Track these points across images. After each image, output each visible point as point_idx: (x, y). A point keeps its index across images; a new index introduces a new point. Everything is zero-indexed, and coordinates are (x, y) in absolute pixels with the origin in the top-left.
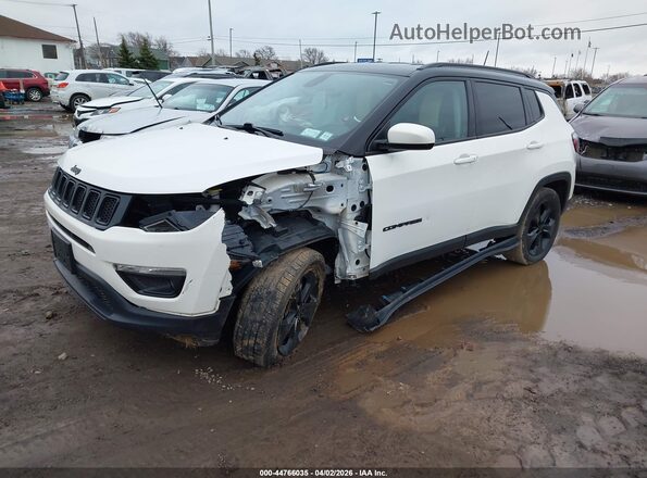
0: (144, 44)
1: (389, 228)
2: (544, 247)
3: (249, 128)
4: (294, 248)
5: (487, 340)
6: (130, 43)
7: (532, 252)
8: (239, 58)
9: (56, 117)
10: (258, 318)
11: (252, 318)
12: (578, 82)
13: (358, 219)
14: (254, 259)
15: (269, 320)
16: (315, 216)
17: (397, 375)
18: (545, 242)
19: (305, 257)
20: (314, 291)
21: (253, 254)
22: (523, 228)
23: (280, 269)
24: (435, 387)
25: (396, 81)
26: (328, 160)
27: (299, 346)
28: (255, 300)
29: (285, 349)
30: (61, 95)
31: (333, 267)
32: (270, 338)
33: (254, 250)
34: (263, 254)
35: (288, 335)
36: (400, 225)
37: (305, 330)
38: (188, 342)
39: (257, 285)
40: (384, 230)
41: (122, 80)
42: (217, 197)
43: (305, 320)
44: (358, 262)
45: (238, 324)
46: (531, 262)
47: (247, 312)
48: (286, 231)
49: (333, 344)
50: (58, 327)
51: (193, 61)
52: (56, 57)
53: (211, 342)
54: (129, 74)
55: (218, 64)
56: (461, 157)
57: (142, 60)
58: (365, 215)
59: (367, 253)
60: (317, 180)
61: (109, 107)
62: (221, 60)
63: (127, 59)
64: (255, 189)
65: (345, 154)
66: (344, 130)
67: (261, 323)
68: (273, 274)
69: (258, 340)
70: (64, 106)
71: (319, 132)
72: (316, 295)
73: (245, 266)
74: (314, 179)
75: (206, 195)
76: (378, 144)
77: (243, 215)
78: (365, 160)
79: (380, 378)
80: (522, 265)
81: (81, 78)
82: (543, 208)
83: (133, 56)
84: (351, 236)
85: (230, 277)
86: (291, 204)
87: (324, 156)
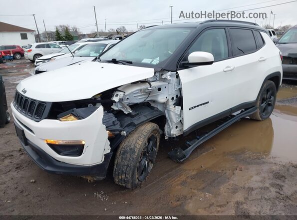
0: (67, 30)
1: (192, 108)
2: (269, 111)
3: (114, 61)
4: (142, 123)
5: (249, 164)
6: (60, 30)
7: (264, 114)
8: (110, 32)
9: (28, 65)
10: (126, 164)
11: (122, 163)
12: (270, 30)
13: (175, 104)
14: (121, 131)
15: (132, 164)
16: (153, 105)
17: (204, 188)
18: (270, 108)
19: (149, 127)
20: (155, 145)
21: (121, 128)
22: (259, 102)
23: (135, 136)
24: (226, 194)
25: (189, 31)
26: (157, 74)
27: (149, 175)
28: (123, 154)
29: (141, 177)
30: (29, 55)
31: (163, 130)
32: (133, 174)
33: (121, 126)
34: (126, 128)
35: (143, 170)
36: (198, 106)
37: (151, 166)
38: (89, 178)
39: (124, 145)
40: (190, 109)
41: (56, 46)
42: (100, 99)
43: (151, 161)
44: (177, 127)
45: (115, 167)
46: (264, 119)
47: (120, 160)
48: (138, 114)
49: (167, 172)
50: (21, 173)
51: (89, 36)
52: (27, 39)
53: (102, 178)
54: (60, 43)
55: (100, 36)
56: (227, 68)
57: (66, 37)
58: (179, 102)
59: (181, 122)
60: (152, 86)
61: (50, 59)
62: (101, 34)
63: (59, 37)
64: (119, 93)
65: (166, 70)
66: (165, 58)
67: (128, 166)
68: (132, 138)
69: (127, 175)
70: (31, 60)
71: (151, 60)
72: (156, 147)
73: (116, 135)
74: (150, 85)
75: (93, 98)
76: (184, 64)
77: (114, 107)
78: (177, 73)
79: (194, 191)
80: (259, 121)
81: (38, 47)
82: (268, 91)
83: (62, 35)
84: (172, 114)
85: (109, 143)
86: (139, 99)
87: (155, 72)
